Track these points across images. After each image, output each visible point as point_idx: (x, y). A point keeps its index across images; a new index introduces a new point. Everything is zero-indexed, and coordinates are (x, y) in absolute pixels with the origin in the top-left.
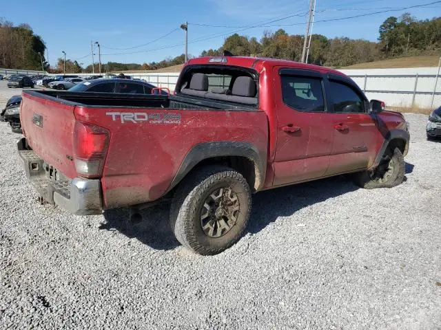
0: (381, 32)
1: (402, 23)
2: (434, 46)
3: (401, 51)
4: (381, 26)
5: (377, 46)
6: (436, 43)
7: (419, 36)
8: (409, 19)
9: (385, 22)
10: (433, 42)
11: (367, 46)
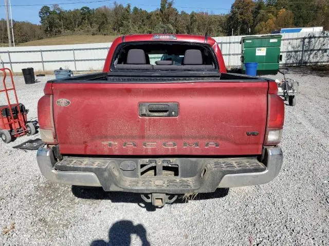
0: (41, 17)
1: (54, 11)
2: (79, 28)
3: (60, 32)
4: (40, 12)
5: (40, 28)
6: (80, 27)
7: (68, 21)
8: (58, 9)
9: (42, 10)
10: (78, 26)
11: (32, 27)
